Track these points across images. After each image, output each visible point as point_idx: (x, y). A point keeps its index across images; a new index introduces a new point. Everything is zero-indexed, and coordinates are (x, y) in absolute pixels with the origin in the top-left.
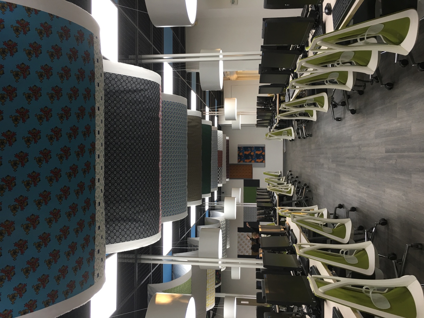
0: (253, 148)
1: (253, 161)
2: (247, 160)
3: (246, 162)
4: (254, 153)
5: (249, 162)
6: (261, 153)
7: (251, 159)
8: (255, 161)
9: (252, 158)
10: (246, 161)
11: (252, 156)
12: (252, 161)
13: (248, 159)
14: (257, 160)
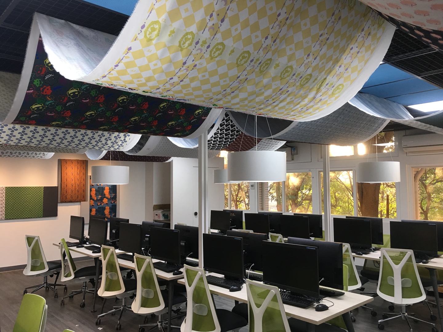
0: (114, 202)
1: (92, 202)
2: (95, 192)
3: (91, 190)
4: (107, 204)
5: (91, 196)
6: (107, 216)
7: (95, 199)
8: (93, 206)
9: (97, 200)
10: (94, 189)
11: (101, 200)
12: (93, 200)
13: (96, 195)
14: (94, 210)
